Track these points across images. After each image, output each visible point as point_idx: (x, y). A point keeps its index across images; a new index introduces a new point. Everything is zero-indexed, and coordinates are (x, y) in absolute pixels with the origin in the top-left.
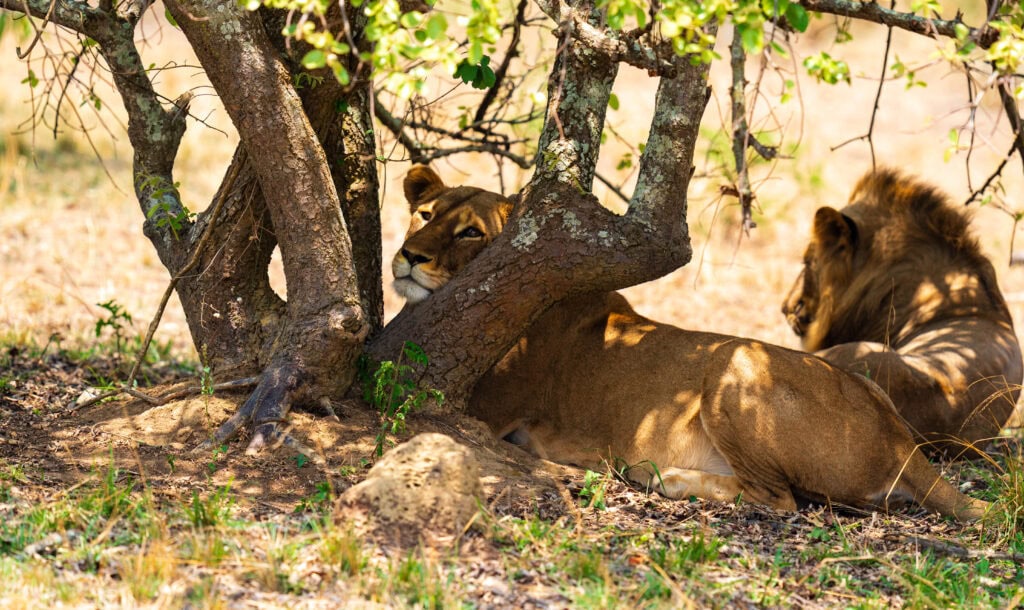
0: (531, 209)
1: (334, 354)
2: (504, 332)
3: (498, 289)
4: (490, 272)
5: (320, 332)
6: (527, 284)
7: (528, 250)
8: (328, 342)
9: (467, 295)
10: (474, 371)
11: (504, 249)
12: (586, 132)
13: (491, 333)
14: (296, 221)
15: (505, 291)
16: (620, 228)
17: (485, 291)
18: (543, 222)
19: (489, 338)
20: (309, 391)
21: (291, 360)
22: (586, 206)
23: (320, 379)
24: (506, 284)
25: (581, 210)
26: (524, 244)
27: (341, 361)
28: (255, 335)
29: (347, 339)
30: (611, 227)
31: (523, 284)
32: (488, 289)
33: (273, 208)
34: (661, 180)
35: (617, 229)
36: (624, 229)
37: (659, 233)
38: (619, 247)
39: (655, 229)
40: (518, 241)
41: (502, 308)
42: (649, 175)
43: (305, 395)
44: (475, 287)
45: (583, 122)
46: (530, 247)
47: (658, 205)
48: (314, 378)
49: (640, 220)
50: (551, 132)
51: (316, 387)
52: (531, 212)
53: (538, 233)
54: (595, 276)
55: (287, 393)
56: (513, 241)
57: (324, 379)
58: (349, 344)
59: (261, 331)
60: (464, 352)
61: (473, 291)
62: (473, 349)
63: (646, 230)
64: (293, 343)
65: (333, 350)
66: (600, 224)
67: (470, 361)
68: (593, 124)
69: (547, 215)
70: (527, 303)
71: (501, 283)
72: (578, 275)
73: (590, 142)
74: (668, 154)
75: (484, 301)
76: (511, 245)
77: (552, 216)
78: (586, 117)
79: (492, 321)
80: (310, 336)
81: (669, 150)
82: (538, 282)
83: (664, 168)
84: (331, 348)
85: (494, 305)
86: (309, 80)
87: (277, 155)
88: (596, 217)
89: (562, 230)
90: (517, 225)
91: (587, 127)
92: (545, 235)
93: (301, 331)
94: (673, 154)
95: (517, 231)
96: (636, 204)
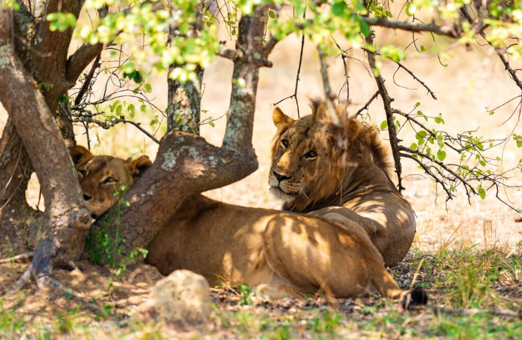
0: (170, 147)
1: (75, 236)
2: (162, 216)
3: (158, 193)
4: (152, 184)
5: (67, 225)
7: (171, 170)
8: (72, 230)
9: (140, 198)
11: (158, 171)
13: (155, 217)
15: (161, 194)
17: (150, 195)
18: (178, 154)
19: (154, 220)
20: (62, 257)
21: (51, 241)
22: (201, 143)
23: (68, 250)
24: (161, 190)
25: (198, 146)
26: (169, 167)
27: (79, 240)
28: (24, 230)
29: (82, 227)
30: (215, 153)
31: (170, 189)
32: (152, 194)
33: (34, 159)
34: (240, 125)
35: (219, 154)
36: (222, 154)
37: (242, 155)
38: (221, 164)
39: (239, 153)
40: (165, 166)
41: (160, 203)
42: (233, 123)
43: (60, 260)
44: (144, 193)
45: (191, 98)
46: (172, 168)
47: (239, 139)
48: (65, 250)
49: (231, 149)
51: (66, 255)
52: (170, 149)
53: (176, 161)
54: (209, 181)
55: (51, 260)
56: (162, 166)
57: (70, 250)
58: (83, 230)
59: (27, 227)
60: (141, 229)
61: (143, 195)
62: (146, 227)
63: (235, 154)
64: (51, 232)
66: (209, 153)
67: (145, 234)
68: (196, 99)
69: (179, 150)
70: (173, 199)
71: (159, 189)
72: (200, 182)
73: (196, 108)
74: (243, 111)
75: (150, 200)
76: (161, 168)
77: (182, 150)
78: (193, 95)
79: (155, 211)
80: (61, 228)
81: (243, 109)
82: (179, 187)
83: (241, 119)
84: (73, 233)
85: (156, 202)
86: (46, 87)
87: (34, 129)
88: (206, 149)
89: (189, 158)
90: (163, 157)
91: (194, 100)
92: (180, 161)
93: (56, 225)
94: (246, 111)
95: (163, 161)
96: (227, 140)
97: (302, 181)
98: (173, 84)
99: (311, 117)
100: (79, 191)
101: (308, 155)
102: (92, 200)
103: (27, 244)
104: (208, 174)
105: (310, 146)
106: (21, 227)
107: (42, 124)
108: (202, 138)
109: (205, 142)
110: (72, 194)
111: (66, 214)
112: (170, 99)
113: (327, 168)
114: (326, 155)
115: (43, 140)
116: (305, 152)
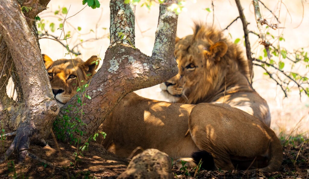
0: (114, 56)
1: (47, 121)
2: (108, 107)
3: (105, 90)
4: (101, 83)
5: (41, 112)
6: (116, 87)
7: (115, 73)
8: (45, 116)
9: (93, 93)
10: (96, 124)
11: (106, 73)
12: (130, 23)
13: (103, 108)
14: (28, 67)
15: (108, 90)
16: (151, 62)
17: (100, 91)
18: (120, 61)
19: (102, 110)
20: (37, 136)
21: (29, 124)
22: (137, 53)
23: (41, 131)
24: (108, 88)
25: (135, 55)
26: (114, 71)
27: (49, 123)
28: (6, 115)
29: (52, 114)
30: (148, 61)
31: (115, 87)
32: (101, 90)
33: (17, 63)
34: (166, 41)
35: (150, 62)
36: (153, 62)
37: (167, 62)
38: (152, 69)
39: (165, 61)
40: (111, 70)
41: (107, 98)
42: (161, 39)
43: (35, 138)
44: (95, 90)
45: (129, 19)
46: (116, 72)
47: (165, 51)
48: (39, 131)
49: (159, 58)
50: (116, 24)
51: (39, 135)
52: (114, 57)
53: (119, 66)
54: (143, 82)
55: (29, 138)
56: (109, 70)
57: (42, 131)
58: (53, 116)
59: (8, 113)
60: (93, 116)
61: (95, 91)
62: (97, 115)
63: (162, 62)
64: (29, 117)
65: (46, 119)
66: (143, 60)
67: (95, 120)
68: (132, 20)
69: (121, 58)
70: (117, 94)
71: (106, 87)
72: (136, 82)
73: (133, 27)
74: (168, 30)
75: (100, 95)
76: (108, 71)
77: (123, 58)
78: (130, 17)
79: (103, 103)
80: (37, 114)
81: (169, 28)
82: (121, 86)
83: (167, 36)
84: (45, 118)
85: (104, 96)
86: (26, 9)
87: (19, 40)
88: (141, 58)
89: (129, 64)
90: (109, 63)
91: (131, 21)
92: (122, 66)
93: (33, 112)
94: (170, 30)
95: (109, 66)
96: (156, 51)
97: (184, 86)
98: (115, 8)
99: (192, 37)
100: (50, 87)
101: (189, 66)
102: (64, 93)
103: (8, 126)
104: (142, 76)
105: (190, 60)
106: (4, 113)
107: (24, 37)
108: (137, 49)
109: (140, 52)
110: (45, 90)
111: (41, 104)
112: (113, 20)
113: (203, 76)
114: (202, 66)
115: (25, 49)
116: (187, 64)
